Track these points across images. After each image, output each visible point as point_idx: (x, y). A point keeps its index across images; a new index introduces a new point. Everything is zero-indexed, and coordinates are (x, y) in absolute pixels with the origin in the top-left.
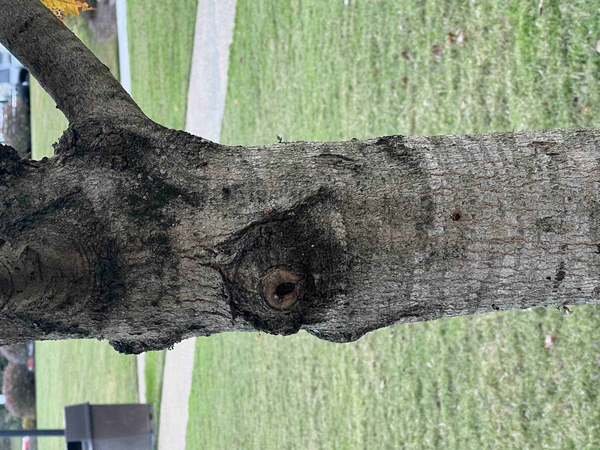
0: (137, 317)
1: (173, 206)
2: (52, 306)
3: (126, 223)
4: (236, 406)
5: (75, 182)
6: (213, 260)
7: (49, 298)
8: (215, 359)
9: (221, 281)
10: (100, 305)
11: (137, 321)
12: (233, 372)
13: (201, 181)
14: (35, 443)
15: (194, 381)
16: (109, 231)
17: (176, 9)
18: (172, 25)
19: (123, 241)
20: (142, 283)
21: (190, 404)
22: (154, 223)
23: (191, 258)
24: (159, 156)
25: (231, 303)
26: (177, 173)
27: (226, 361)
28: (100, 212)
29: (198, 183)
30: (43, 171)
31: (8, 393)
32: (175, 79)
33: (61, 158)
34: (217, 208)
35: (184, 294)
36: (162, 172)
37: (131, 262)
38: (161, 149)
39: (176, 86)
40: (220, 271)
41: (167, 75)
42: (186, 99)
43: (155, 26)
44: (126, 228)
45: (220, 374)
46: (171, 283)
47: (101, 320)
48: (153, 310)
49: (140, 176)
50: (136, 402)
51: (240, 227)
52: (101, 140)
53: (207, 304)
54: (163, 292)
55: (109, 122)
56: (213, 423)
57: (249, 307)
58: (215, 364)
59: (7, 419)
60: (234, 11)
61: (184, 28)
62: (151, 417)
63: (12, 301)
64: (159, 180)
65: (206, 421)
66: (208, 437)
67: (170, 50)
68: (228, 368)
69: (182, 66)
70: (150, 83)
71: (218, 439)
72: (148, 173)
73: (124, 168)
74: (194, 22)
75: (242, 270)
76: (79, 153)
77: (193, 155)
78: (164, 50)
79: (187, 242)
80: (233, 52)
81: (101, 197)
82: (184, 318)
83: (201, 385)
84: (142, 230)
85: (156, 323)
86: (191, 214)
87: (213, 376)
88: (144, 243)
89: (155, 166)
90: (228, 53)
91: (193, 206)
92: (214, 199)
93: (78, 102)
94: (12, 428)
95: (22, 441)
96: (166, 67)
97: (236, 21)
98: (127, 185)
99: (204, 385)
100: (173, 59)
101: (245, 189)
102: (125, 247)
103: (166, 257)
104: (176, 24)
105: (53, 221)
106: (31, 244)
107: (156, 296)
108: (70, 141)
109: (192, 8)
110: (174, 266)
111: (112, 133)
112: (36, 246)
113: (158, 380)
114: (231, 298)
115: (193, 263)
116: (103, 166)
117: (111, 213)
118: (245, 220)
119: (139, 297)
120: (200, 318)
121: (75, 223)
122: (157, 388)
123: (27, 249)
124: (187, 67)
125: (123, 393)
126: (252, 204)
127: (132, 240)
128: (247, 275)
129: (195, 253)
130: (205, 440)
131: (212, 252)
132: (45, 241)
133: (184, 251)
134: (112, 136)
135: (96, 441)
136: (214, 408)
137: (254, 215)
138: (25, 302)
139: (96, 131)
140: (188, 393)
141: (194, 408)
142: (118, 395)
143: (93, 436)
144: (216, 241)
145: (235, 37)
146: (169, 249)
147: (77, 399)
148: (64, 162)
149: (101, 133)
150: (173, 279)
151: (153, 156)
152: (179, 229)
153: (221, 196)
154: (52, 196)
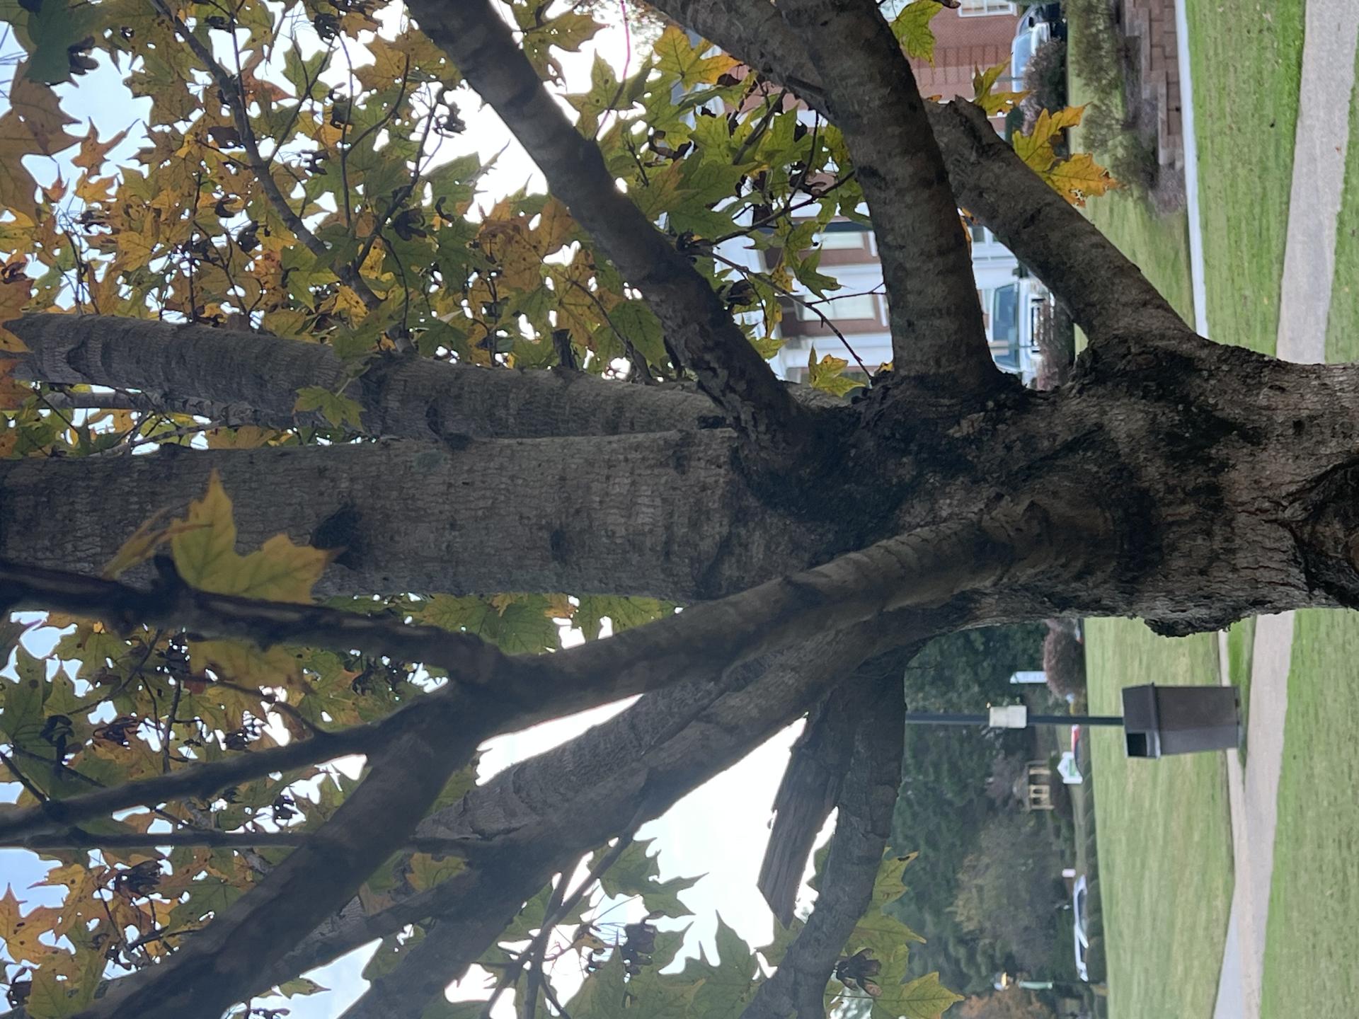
0: (1180, 589)
1: (1226, 446)
2: (1066, 575)
3: (1163, 469)
4: (1352, 692)
5: (1094, 417)
6: (1280, 515)
7: (1062, 566)
8: (1323, 629)
9: (1292, 542)
10: (1130, 575)
11: (1180, 595)
12: (1347, 646)
13: (1264, 412)
14: (1087, 733)
15: (1294, 658)
16: (1139, 479)
17: (1265, 169)
18: (1259, 190)
19: (1158, 492)
20: (1185, 546)
21: (1288, 687)
22: (1201, 468)
23: (1250, 513)
24: (1207, 380)
25: (1307, 572)
26: (1231, 402)
27: (1338, 632)
28: (1128, 455)
29: (1260, 414)
30: (1054, 403)
31: (1050, 669)
32: (1264, 262)
33: (1077, 387)
34: (1286, 447)
35: (1242, 560)
36: (1211, 401)
37: (1170, 519)
38: (1210, 371)
39: (1266, 271)
40: (1291, 531)
41: (1253, 256)
42: (1280, 287)
43: (1236, 194)
44: (1163, 475)
45: (1329, 650)
46: (1225, 545)
47: (1131, 594)
48: (1202, 581)
49: (1180, 407)
50: (1218, 684)
51: (1318, 472)
52: (1129, 362)
53: (1273, 573)
54: (1214, 557)
55: (1140, 338)
56: (1321, 714)
57: (1330, 576)
58: (1322, 634)
59: (1051, 702)
60: (1343, 169)
61: (1276, 193)
62: (1237, 703)
63: (1013, 571)
64: (1208, 413)
65: (1312, 711)
66: (1314, 732)
67: (1256, 223)
68: (1341, 641)
69: (1274, 243)
70: (1230, 268)
71: (1328, 735)
72: (1191, 404)
73: (1158, 399)
74: (1290, 186)
75: (1319, 528)
76: (1100, 380)
77: (1253, 378)
78: (1248, 224)
79: (1245, 492)
80: (1341, 223)
81: (1128, 436)
82: (1243, 590)
83: (1303, 663)
84: (1183, 478)
85: (1205, 597)
86: (1251, 455)
87: (1319, 653)
88: (1186, 494)
89: (1201, 394)
90: (1335, 224)
91: (1253, 445)
92: (1282, 435)
93: (1100, 314)
94: (1057, 713)
95: (1070, 731)
96: (1252, 247)
97: (1346, 181)
98: (1164, 419)
99: (1308, 663)
100: (1261, 236)
101: (1325, 421)
102: (1162, 499)
103: (1216, 511)
104: (1264, 189)
105: (1065, 468)
106: (1036, 498)
107: (1205, 562)
108: (1088, 365)
109: (1286, 166)
110: (1229, 523)
111: (1143, 352)
112: (1044, 500)
113: (1245, 656)
114: (1307, 565)
115: (1254, 519)
116: (1132, 395)
117: (1142, 456)
118: (1324, 462)
119: (1181, 563)
120: (1265, 591)
121: (1095, 469)
122: (1245, 666)
123: (1032, 504)
124: (1281, 246)
125: (1199, 672)
126: (1335, 440)
127: (1171, 490)
128: (1327, 534)
129: (1256, 505)
130: (1311, 736)
131: (1279, 504)
132: (1055, 494)
133: (1242, 504)
134: (1144, 356)
135: (1165, 733)
136: (1321, 692)
137: (1337, 455)
138: (1031, 571)
139: (1123, 350)
140: (1287, 674)
141: (1294, 692)
142: (1193, 675)
143: (1160, 729)
144: (1284, 491)
145: (1344, 204)
146: (1221, 500)
147: (1138, 679)
148: (1080, 392)
149: (1129, 353)
150: (1227, 540)
151: (1198, 381)
152: (1233, 475)
153: (1291, 431)
154: (1065, 436)
